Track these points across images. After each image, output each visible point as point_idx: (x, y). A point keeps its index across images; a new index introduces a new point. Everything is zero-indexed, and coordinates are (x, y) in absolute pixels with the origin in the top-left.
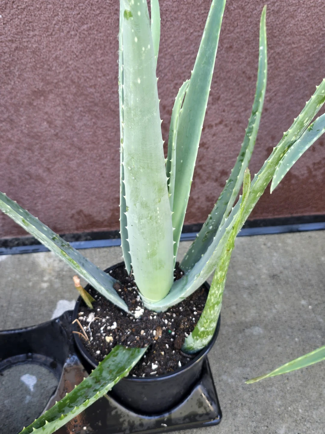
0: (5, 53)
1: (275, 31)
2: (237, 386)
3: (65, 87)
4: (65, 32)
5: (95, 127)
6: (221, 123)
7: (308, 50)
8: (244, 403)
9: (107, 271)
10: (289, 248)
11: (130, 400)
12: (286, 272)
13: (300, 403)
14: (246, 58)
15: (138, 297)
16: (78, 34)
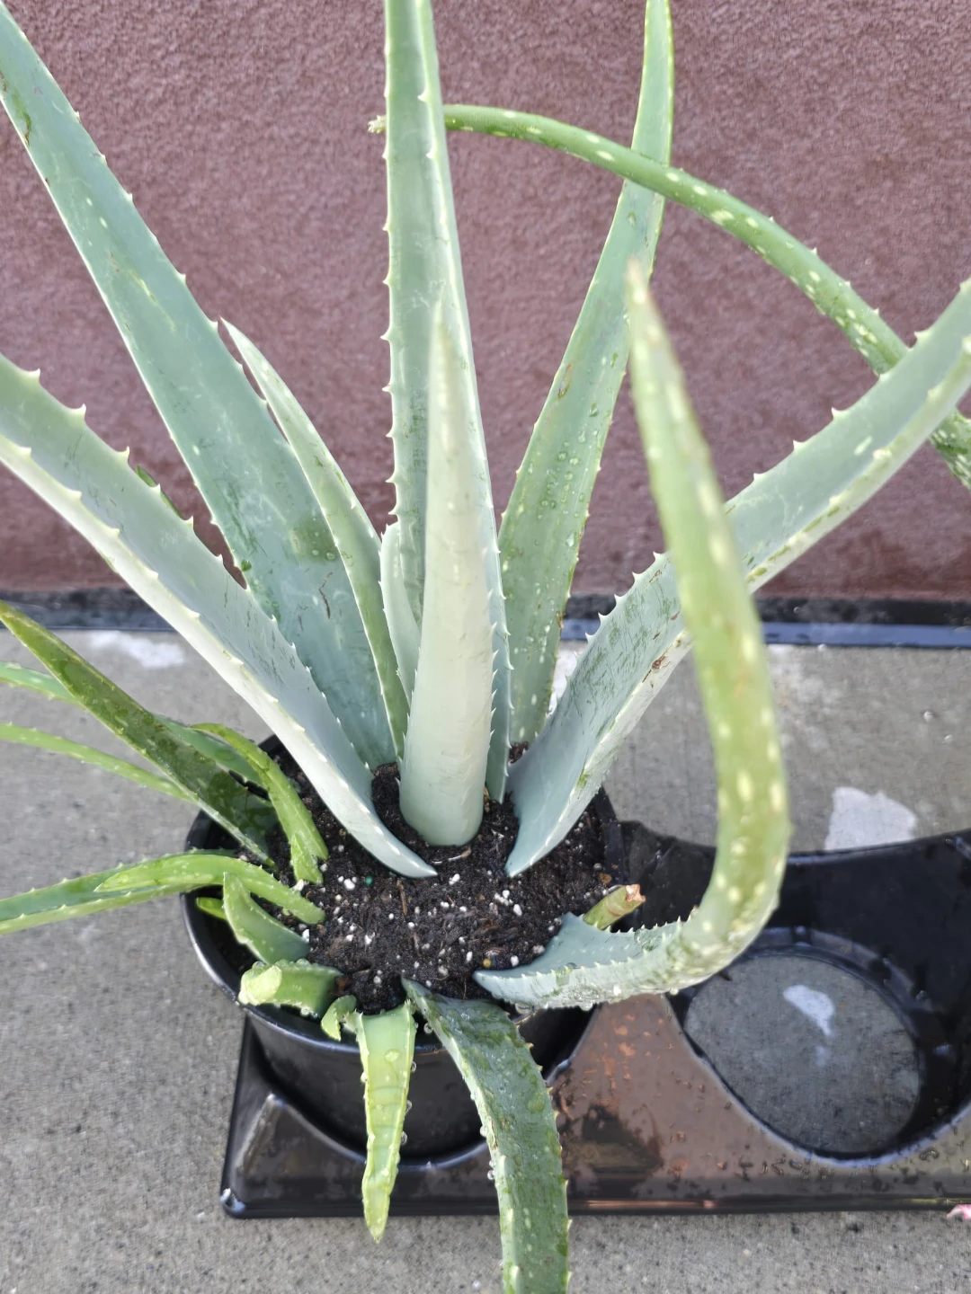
0: (827, 41)
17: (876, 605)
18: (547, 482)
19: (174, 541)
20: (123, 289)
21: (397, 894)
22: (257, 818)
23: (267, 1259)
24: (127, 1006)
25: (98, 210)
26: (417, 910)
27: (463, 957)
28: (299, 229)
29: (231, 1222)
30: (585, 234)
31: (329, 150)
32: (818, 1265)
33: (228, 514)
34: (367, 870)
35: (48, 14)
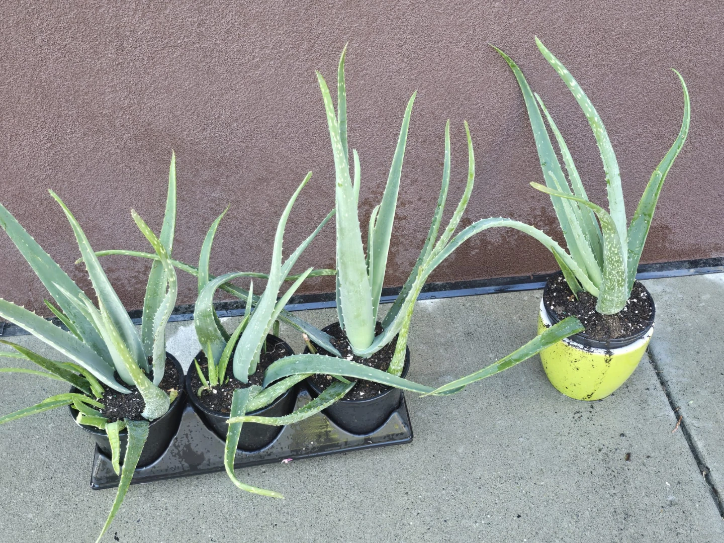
1: (461, 128)
2: (428, 420)
3: (284, 175)
4: (287, 134)
5: (309, 205)
6: (419, 200)
7: (491, 141)
8: (433, 432)
9: (324, 330)
10: (486, 309)
11: (344, 422)
12: (480, 330)
13: (477, 431)
14: (438, 149)
15: (349, 347)
16: (297, 136)
17: (301, 297)
18: (155, 289)
19: (48, 326)
20: (34, 261)
21: (122, 398)
22: (86, 384)
23: (106, 501)
24: (64, 444)
25: (25, 243)
26: (127, 401)
27: (138, 411)
28: (94, 208)
29: (96, 491)
30: (181, 203)
31: (99, 187)
32: (253, 482)
33: (67, 310)
34: (115, 393)
35: (7, 159)
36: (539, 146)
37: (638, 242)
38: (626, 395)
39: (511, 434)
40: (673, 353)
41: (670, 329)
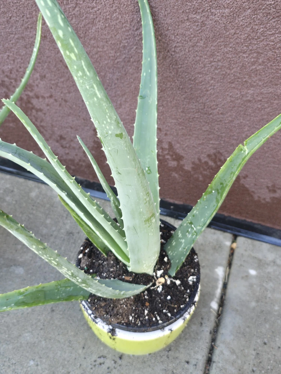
36: (145, 74)
37: (202, 220)
38: (162, 359)
39: (28, 352)
40: (240, 333)
41: (253, 304)
